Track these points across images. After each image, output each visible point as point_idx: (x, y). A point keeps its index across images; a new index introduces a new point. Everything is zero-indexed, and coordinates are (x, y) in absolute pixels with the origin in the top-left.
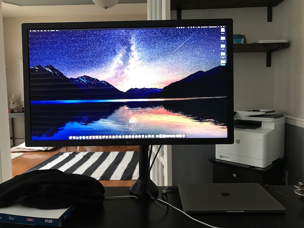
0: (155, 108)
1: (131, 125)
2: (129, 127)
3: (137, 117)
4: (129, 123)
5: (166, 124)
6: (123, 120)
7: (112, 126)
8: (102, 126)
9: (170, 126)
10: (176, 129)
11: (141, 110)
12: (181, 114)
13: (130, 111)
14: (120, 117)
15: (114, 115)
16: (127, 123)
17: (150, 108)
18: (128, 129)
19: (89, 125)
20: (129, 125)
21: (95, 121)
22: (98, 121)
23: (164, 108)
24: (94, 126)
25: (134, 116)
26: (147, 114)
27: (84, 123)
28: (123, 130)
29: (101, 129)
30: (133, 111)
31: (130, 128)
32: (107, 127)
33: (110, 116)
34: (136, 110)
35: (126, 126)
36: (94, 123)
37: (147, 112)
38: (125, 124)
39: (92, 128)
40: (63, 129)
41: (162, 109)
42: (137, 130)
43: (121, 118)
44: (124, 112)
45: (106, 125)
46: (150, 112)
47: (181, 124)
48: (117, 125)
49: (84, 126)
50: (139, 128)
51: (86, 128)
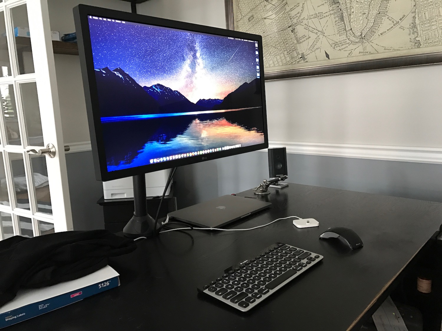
0: (219, 120)
1: (203, 139)
2: (202, 141)
3: (207, 131)
4: (201, 137)
5: (228, 135)
6: (197, 135)
7: (188, 142)
8: (180, 144)
9: (231, 137)
10: (235, 140)
11: (210, 123)
12: (237, 124)
13: (201, 124)
14: (194, 131)
15: (188, 131)
16: (200, 138)
17: (216, 121)
18: (201, 144)
19: (168, 144)
20: (201, 139)
21: (173, 138)
22: (175, 139)
23: (225, 120)
24: (172, 145)
25: (204, 130)
26: (214, 126)
27: (163, 142)
28: (198, 146)
29: (179, 147)
30: (203, 124)
31: (203, 143)
32: (184, 144)
33: (186, 132)
34: (205, 123)
35: (199, 141)
36: (172, 141)
37: (214, 125)
38: (198, 139)
39: (171, 147)
40: (142, 152)
41: (224, 121)
42: (208, 145)
43: (195, 133)
44: (196, 126)
45: (183, 142)
46: (217, 125)
47: (237, 134)
48: (192, 141)
49: (164, 145)
50: (209, 142)
51: (165, 147)
